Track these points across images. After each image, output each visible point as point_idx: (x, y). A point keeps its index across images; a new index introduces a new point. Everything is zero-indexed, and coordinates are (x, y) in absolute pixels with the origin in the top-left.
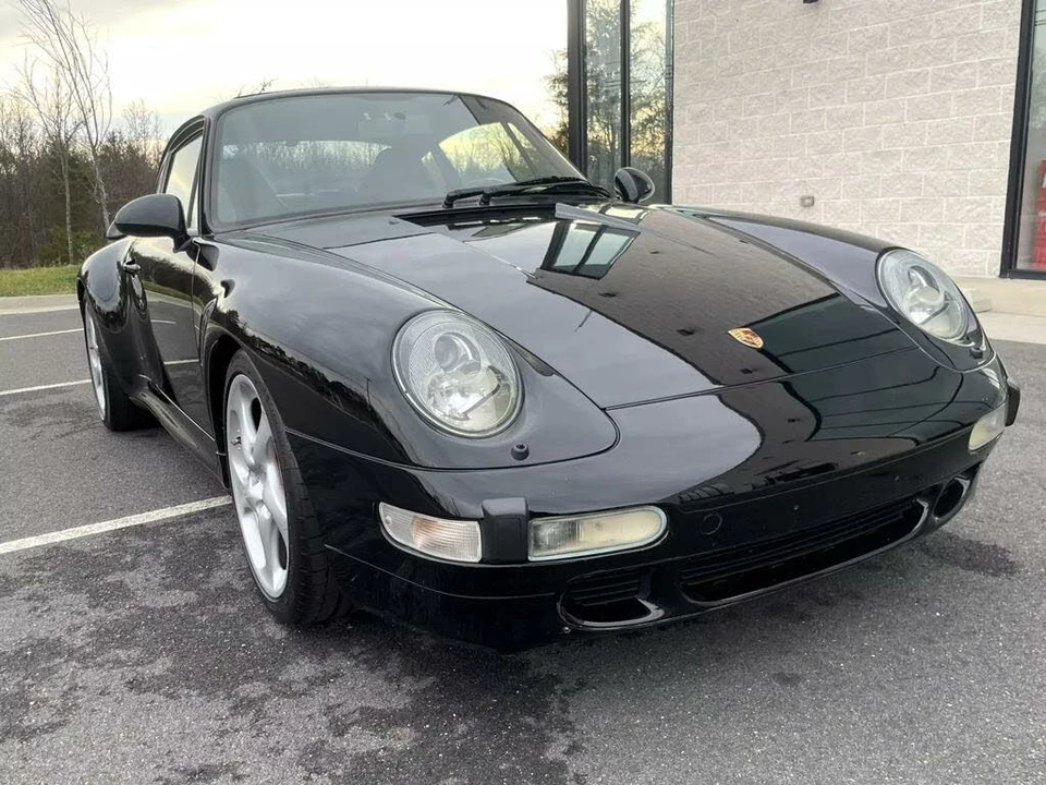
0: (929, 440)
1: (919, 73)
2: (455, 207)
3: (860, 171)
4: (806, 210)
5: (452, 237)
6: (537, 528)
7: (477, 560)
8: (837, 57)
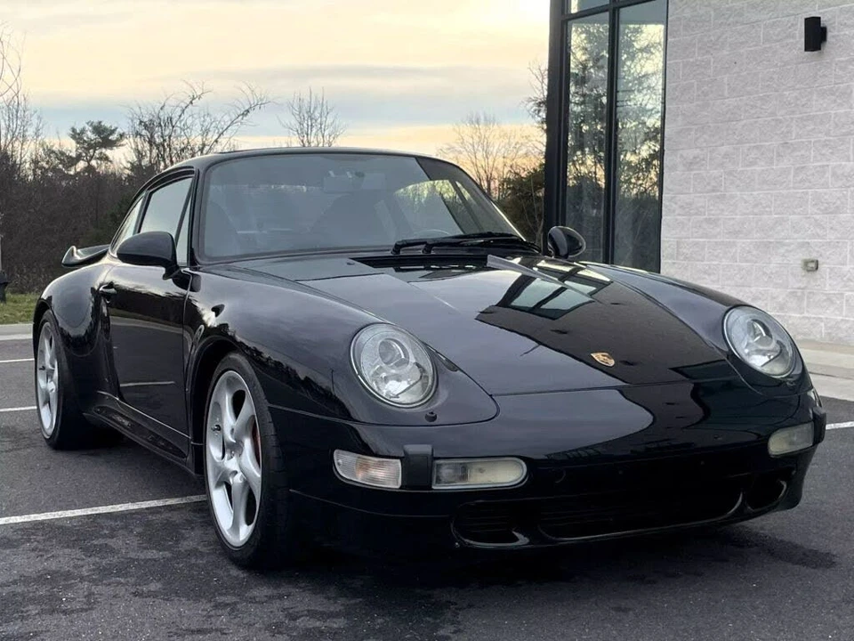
2: (402, 253)
5: (397, 277)
6: (439, 466)
7: (398, 487)
8: (842, 111)
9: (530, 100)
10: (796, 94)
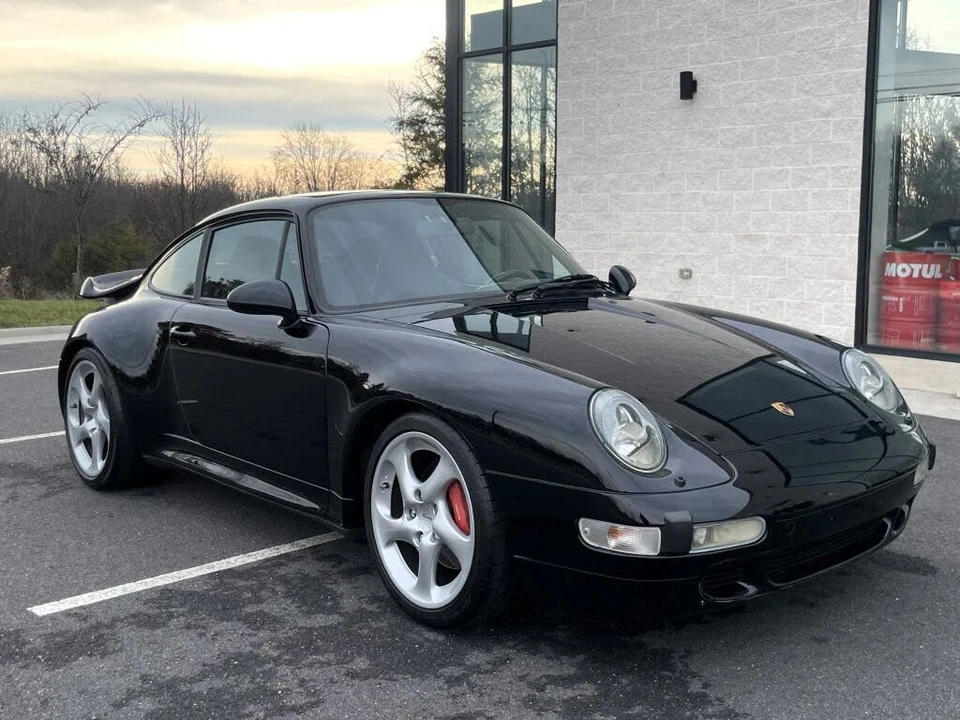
0: (875, 485)
1: (781, 171)
2: (518, 298)
3: (733, 251)
4: (685, 281)
6: (696, 531)
7: (656, 554)
8: (710, 149)
9: (392, 119)
10: (672, 133)
